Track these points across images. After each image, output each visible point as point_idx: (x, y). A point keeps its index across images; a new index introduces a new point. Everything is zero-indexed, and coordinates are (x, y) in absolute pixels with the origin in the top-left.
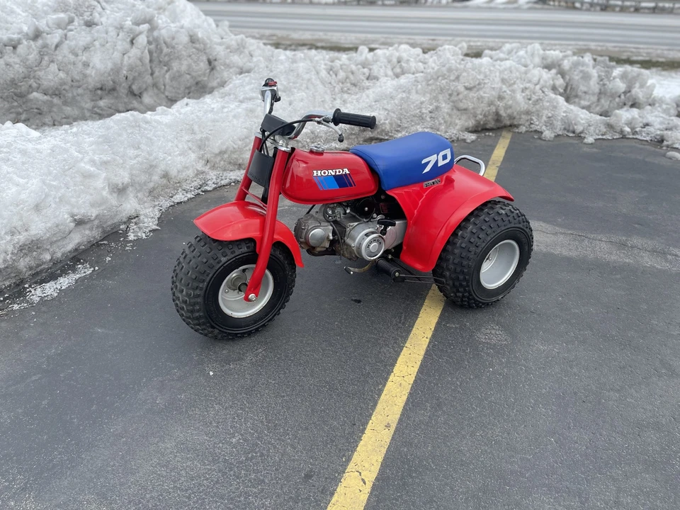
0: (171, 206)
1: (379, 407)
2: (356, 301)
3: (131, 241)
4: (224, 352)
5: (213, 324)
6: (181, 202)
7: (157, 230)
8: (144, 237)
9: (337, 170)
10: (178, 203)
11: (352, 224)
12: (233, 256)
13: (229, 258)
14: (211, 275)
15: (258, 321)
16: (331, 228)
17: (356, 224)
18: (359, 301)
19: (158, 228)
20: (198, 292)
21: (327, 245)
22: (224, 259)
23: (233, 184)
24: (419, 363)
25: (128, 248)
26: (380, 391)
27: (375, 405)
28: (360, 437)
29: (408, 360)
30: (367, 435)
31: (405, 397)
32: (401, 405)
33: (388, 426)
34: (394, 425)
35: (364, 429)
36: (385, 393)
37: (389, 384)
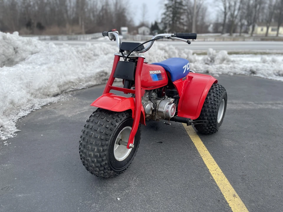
0: (19, 119)
1: (221, 187)
2: (159, 142)
3: (5, 140)
4: (115, 185)
5: (112, 168)
6: (24, 116)
7: (18, 132)
8: (13, 137)
9: (157, 71)
10: (23, 117)
11: (158, 101)
12: (121, 121)
13: (120, 123)
14: (112, 135)
15: (129, 161)
16: (152, 103)
17: (160, 101)
18: (161, 143)
19: (19, 130)
20: (105, 148)
21: (151, 113)
22: (117, 124)
23: (49, 104)
24: (215, 162)
25: (6, 144)
26: (213, 180)
27: (218, 187)
28: (229, 206)
29: (209, 162)
30: (231, 204)
31: (226, 179)
32: (229, 183)
33: (234, 196)
34: (236, 194)
35: (226, 201)
36: (216, 180)
37: (213, 175)
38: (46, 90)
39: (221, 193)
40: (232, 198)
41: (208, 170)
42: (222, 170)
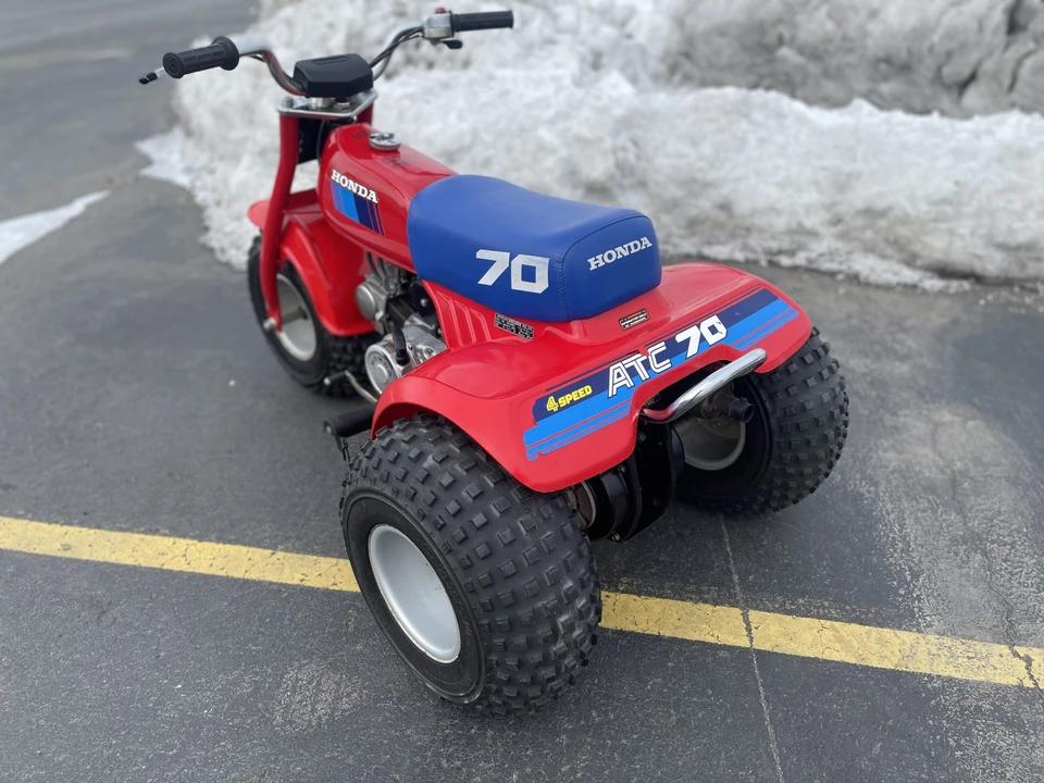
26: (155, 532)
27: (121, 530)
28: (57, 522)
29: (231, 558)
30: (57, 529)
31: (129, 561)
32: (112, 559)
33: (67, 548)
34: (68, 554)
35: (72, 525)
36: (149, 538)
37: (169, 541)
38: (903, 231)
39: (99, 527)
40: (67, 540)
41: (201, 538)
42: (171, 571)
